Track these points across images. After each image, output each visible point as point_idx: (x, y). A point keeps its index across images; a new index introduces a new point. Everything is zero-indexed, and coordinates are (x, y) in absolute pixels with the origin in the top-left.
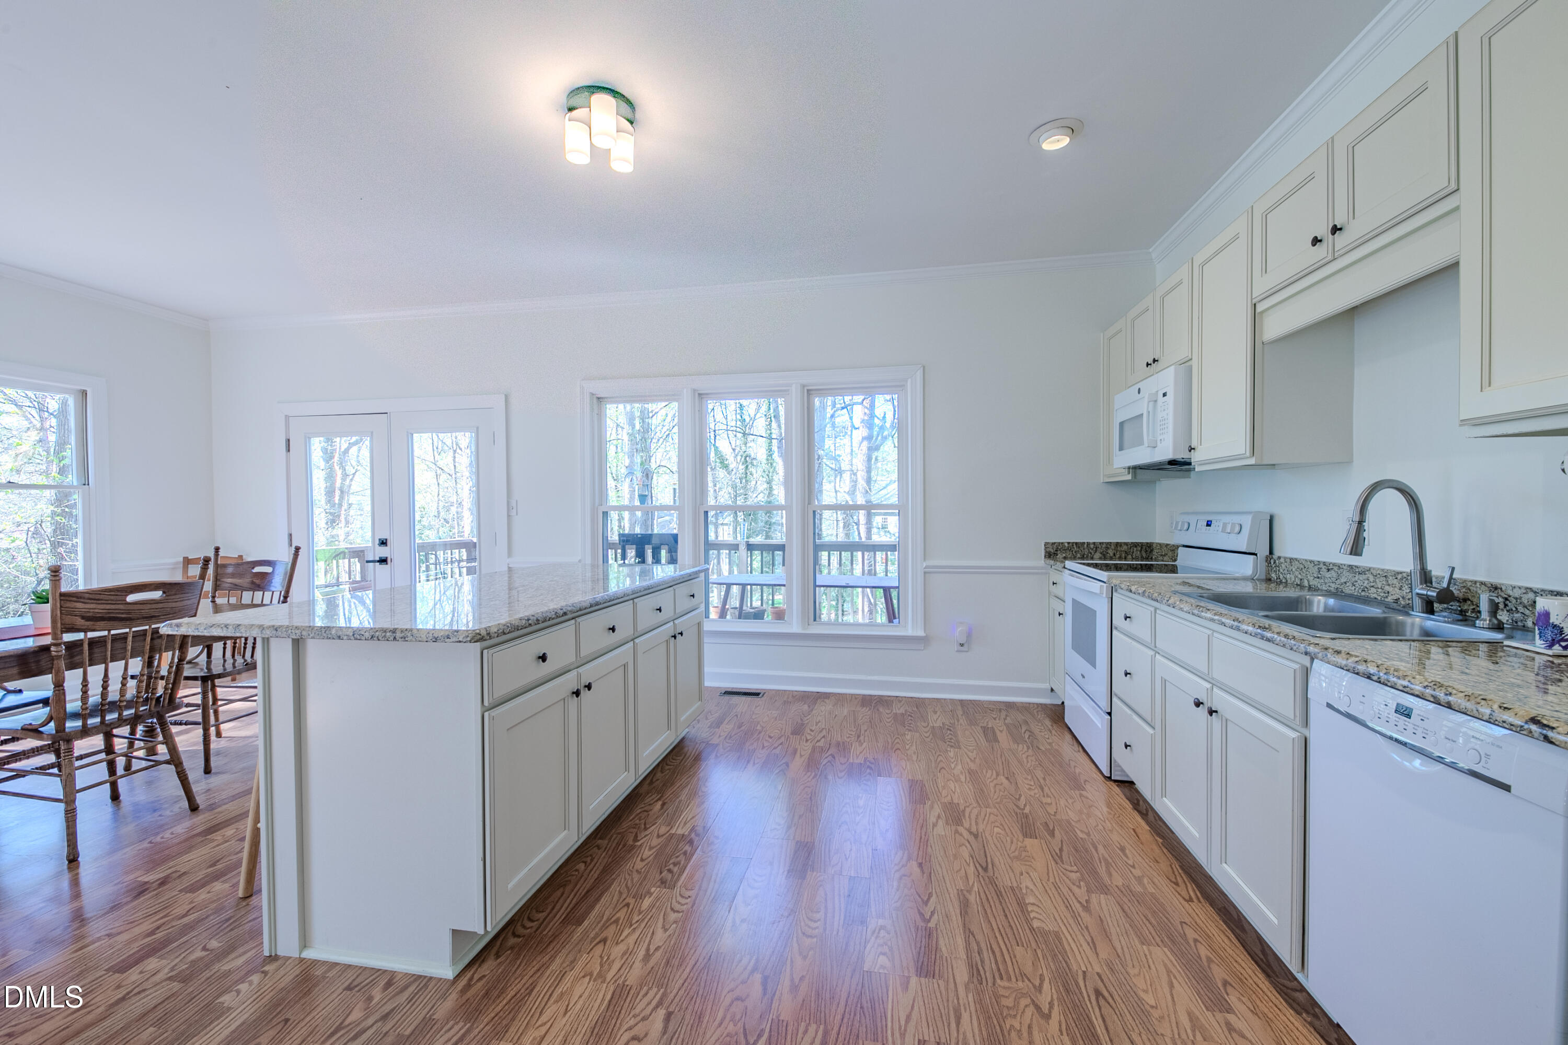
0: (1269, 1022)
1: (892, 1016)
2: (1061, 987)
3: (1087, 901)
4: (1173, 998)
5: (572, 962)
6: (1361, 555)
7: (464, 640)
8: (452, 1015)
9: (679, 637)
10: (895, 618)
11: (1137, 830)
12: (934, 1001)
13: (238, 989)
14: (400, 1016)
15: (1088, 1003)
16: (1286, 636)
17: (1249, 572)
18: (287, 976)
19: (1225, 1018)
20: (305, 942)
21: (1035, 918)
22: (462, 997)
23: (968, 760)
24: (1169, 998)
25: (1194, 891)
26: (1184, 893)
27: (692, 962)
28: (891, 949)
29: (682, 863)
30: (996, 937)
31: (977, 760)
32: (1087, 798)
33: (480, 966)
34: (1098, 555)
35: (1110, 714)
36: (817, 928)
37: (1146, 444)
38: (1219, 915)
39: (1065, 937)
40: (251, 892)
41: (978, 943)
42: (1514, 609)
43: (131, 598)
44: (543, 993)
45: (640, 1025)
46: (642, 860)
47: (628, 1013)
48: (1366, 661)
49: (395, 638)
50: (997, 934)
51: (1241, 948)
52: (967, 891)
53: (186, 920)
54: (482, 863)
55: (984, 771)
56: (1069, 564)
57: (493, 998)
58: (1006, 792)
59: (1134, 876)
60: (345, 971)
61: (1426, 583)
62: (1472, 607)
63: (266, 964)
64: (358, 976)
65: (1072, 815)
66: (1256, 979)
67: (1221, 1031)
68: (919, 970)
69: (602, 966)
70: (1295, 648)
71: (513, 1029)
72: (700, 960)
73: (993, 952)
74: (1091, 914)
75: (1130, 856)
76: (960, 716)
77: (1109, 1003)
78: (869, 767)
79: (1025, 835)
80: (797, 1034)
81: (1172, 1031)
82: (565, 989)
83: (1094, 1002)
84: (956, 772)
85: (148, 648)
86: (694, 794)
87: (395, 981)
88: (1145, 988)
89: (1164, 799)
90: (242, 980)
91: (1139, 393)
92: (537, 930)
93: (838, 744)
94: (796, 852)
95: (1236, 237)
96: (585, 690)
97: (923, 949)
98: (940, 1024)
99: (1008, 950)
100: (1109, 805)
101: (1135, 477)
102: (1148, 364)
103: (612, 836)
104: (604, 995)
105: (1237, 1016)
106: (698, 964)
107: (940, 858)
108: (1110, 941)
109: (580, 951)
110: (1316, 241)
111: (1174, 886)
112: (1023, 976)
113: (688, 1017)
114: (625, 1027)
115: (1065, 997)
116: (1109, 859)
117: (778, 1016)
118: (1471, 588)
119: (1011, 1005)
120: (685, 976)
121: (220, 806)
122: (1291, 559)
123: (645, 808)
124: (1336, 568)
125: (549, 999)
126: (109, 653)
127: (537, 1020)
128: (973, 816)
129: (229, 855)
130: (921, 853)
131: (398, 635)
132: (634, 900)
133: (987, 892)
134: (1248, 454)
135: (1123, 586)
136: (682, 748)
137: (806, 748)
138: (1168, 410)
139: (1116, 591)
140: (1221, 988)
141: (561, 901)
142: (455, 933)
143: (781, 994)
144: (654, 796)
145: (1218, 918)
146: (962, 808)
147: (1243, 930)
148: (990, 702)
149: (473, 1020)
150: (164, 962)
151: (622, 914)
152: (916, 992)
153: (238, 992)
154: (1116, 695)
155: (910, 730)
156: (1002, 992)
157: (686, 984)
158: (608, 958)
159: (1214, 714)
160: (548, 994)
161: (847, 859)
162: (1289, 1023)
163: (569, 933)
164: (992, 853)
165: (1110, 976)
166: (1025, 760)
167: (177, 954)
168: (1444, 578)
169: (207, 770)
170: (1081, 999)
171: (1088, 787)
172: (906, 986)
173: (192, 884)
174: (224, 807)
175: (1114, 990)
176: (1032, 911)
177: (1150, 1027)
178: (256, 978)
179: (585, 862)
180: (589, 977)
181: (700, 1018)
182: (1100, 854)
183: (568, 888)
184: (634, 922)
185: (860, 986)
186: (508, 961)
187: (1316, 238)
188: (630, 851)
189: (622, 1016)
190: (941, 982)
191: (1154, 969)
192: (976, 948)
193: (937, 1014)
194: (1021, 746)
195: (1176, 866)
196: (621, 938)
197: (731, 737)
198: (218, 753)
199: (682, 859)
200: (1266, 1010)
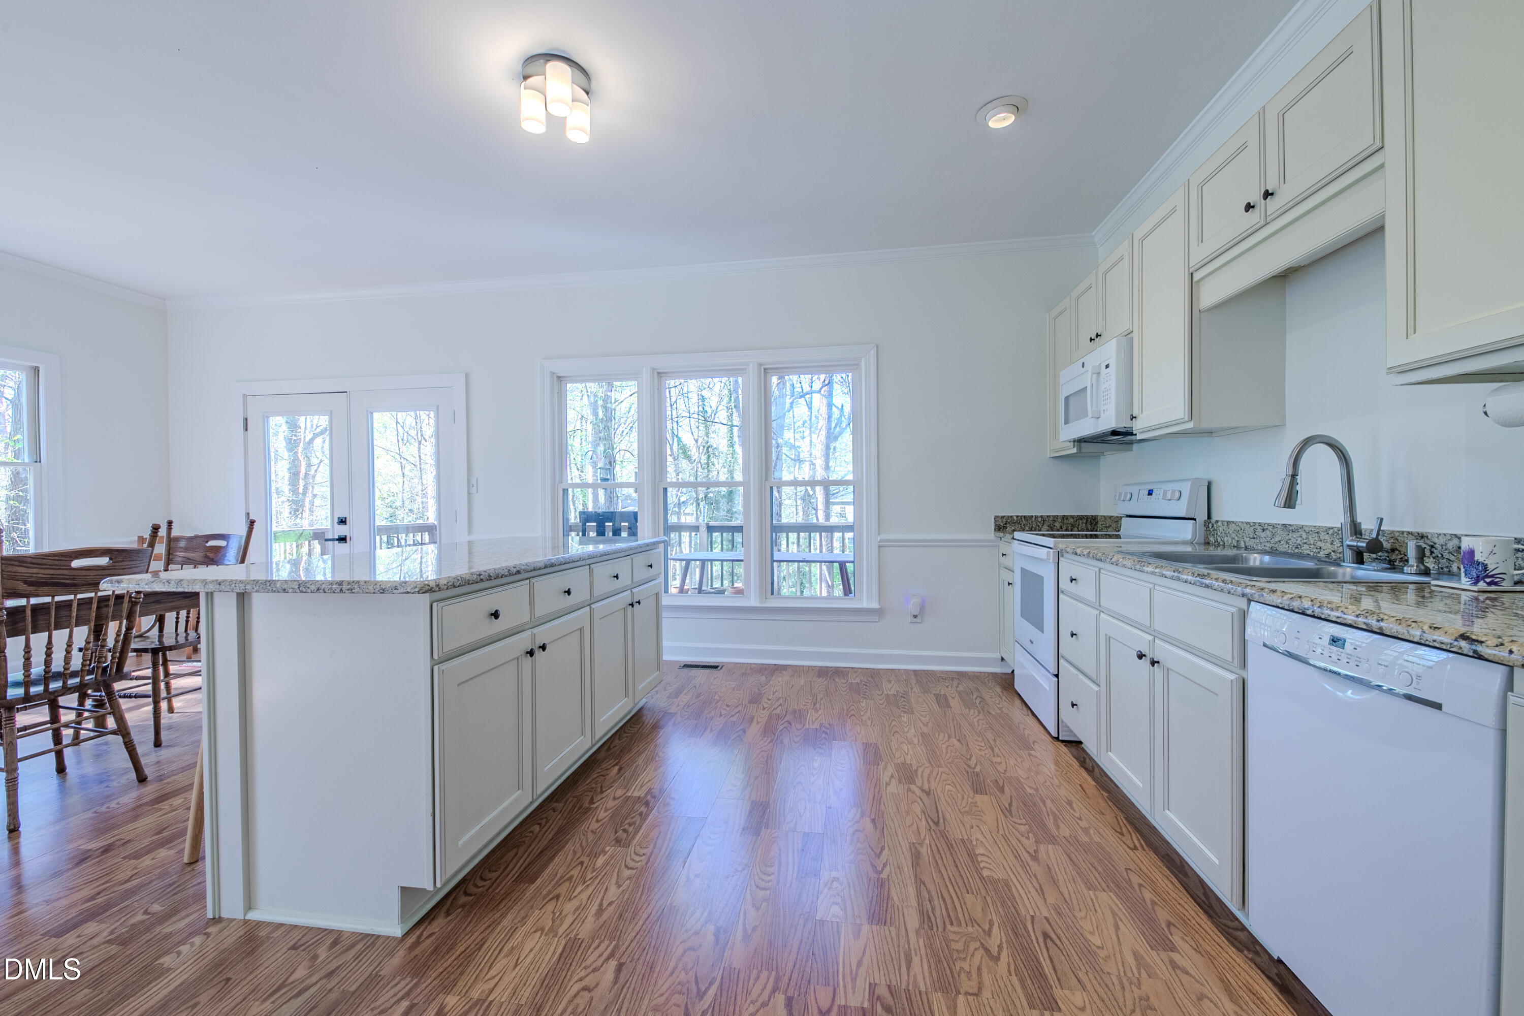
0: (1211, 959)
1: (844, 961)
2: (1010, 931)
3: (1035, 851)
4: (1118, 939)
5: (524, 918)
6: (1294, 508)
7: (412, 591)
8: (400, 971)
9: (636, 605)
10: (851, 593)
11: (1084, 786)
12: (885, 946)
13: (179, 951)
14: (345, 973)
15: (1036, 945)
16: (1224, 581)
17: (1189, 536)
18: (231, 937)
19: (1169, 957)
20: (249, 904)
21: (984, 867)
22: (410, 953)
23: (922, 725)
24: (1115, 939)
25: (1138, 840)
26: (1129, 842)
27: (645, 916)
28: (843, 899)
29: (638, 823)
30: (947, 886)
31: (930, 725)
32: (1035, 757)
33: (430, 923)
34: (1045, 527)
35: (1057, 676)
36: (771, 880)
37: (1090, 415)
38: (1163, 861)
39: (1014, 884)
40: (196, 859)
41: (929, 892)
42: (1440, 556)
43: (76, 563)
44: (493, 948)
45: (590, 976)
46: (597, 821)
47: (579, 965)
48: (1300, 597)
49: (341, 590)
50: (948, 883)
51: (1185, 891)
52: (919, 844)
53: (128, 886)
54: (431, 818)
55: (937, 735)
56: (1017, 535)
57: (442, 954)
58: (958, 753)
59: (1081, 827)
60: (289, 931)
61: (1356, 534)
62: (1400, 557)
63: (209, 927)
64: (303, 936)
65: (1021, 773)
66: (1198, 920)
67: (1165, 968)
68: (871, 918)
69: (553, 921)
70: (1232, 591)
71: (461, 983)
72: (654, 913)
73: (944, 900)
74: (1039, 863)
75: (1077, 809)
76: (913, 685)
77: (1056, 945)
78: (824, 732)
79: (976, 792)
80: (749, 981)
81: (1118, 969)
82: (516, 943)
83: (1042, 944)
84: (909, 735)
85: (94, 615)
86: (651, 759)
87: (341, 939)
88: (1092, 930)
89: (1109, 753)
90: (183, 942)
91: (1083, 367)
92: (489, 889)
93: (794, 711)
94: (750, 812)
95: (1174, 211)
96: (539, 651)
97: (875, 898)
98: (891, 968)
99: (958, 898)
100: (1057, 763)
101: (1080, 450)
102: (1091, 340)
103: (568, 800)
104: (555, 949)
105: (1180, 954)
106: (651, 917)
107: (893, 815)
108: (1058, 887)
109: (532, 907)
110: (1249, 207)
111: (1120, 836)
112: (973, 921)
113: (639, 967)
114: (576, 978)
115: (1014, 940)
116: (1057, 812)
117: (730, 965)
118: (1399, 538)
119: (961, 948)
120: (637, 929)
121: (169, 777)
122: (1228, 522)
123: (602, 773)
124: (1270, 528)
125: (499, 954)
126: (53, 620)
127: (487, 974)
128: (926, 775)
129: (176, 823)
130: (874, 810)
131: (345, 587)
132: (588, 858)
133: (938, 845)
134: (1186, 419)
135: (1068, 550)
136: (642, 716)
137: (762, 716)
138: (1110, 381)
139: (1062, 556)
140: (1165, 929)
141: (514, 861)
142: (404, 890)
143: (734, 943)
144: (611, 762)
145: (1161, 864)
146: (914, 768)
147: (1186, 875)
148: (943, 672)
149: (420, 976)
150: (104, 926)
151: (575, 872)
152: (868, 938)
153: (179, 953)
154: (1063, 657)
155: (865, 698)
156: (952, 936)
157: (638, 936)
158: (560, 914)
159: (1156, 664)
160: (499, 949)
161: (801, 816)
162: (1231, 960)
163: (522, 890)
164: (943, 808)
165: (1057, 920)
166: (976, 723)
167: (117, 918)
168: (1372, 530)
169: (158, 744)
170: (1029, 941)
171: (1036, 747)
172: (857, 934)
173: (136, 852)
174: (173, 778)
175: (1061, 933)
176: (982, 861)
177: (1096, 966)
178: (198, 940)
179: (540, 824)
180: (540, 932)
181: (651, 968)
182: (1048, 808)
183: (522, 849)
184: (587, 879)
185: (812, 934)
186: (458, 919)
187: (1249, 204)
188: (585, 813)
189: (573, 968)
190: (892, 929)
191: (1100, 912)
192: (927, 896)
193: (888, 958)
194: (972, 711)
195: (1121, 817)
196: (575, 894)
197: (688, 707)
198: (170, 728)
199: (638, 819)
200: (1208, 949)
